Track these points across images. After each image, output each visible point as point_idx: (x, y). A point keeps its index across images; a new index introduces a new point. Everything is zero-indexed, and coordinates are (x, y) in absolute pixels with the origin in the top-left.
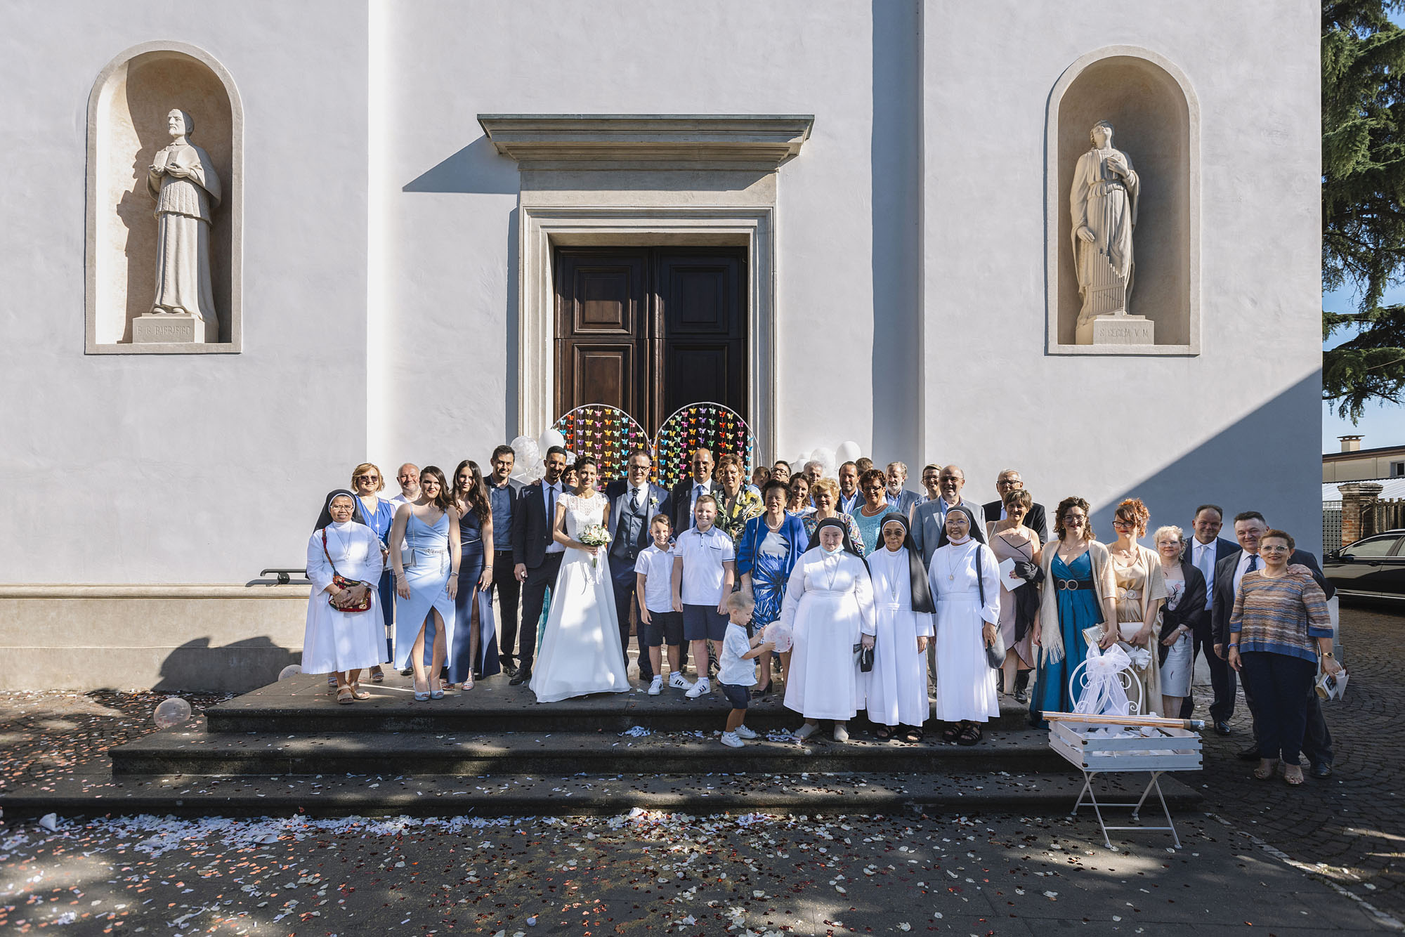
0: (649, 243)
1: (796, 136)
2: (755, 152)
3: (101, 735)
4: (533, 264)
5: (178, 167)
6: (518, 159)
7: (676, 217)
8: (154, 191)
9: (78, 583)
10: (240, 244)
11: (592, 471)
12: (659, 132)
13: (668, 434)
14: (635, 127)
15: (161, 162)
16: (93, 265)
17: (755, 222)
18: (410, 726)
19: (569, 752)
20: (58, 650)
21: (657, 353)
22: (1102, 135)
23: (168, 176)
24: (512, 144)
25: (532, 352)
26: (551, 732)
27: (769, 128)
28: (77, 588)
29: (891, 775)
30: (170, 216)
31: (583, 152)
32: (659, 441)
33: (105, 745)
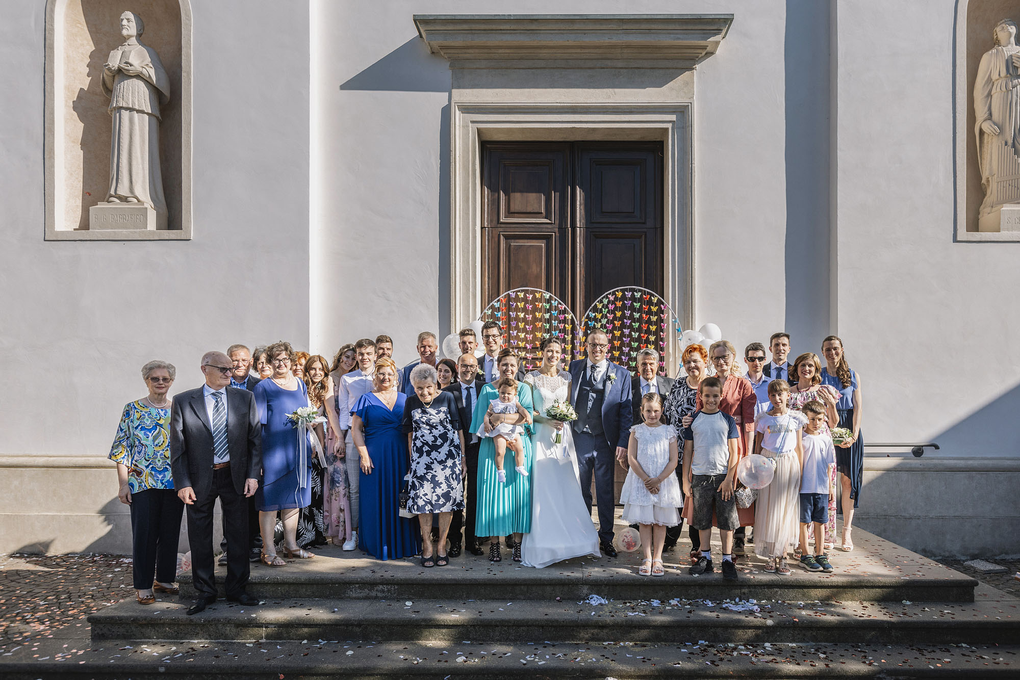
0: (571, 138)
1: (715, 34)
2: (675, 51)
3: (70, 598)
4: (463, 157)
5: (131, 65)
6: (449, 58)
7: (599, 113)
8: (107, 88)
9: (39, 454)
10: (189, 138)
11: (557, 349)
12: (584, 32)
13: (595, 316)
14: (562, 27)
15: (115, 60)
16: (52, 157)
17: (673, 117)
18: (374, 594)
19: (536, 620)
20: (20, 516)
21: (578, 241)
22: (1006, 33)
23: (121, 74)
24: (446, 43)
25: (463, 240)
26: (511, 599)
27: (690, 27)
28: (38, 458)
29: (853, 647)
30: (123, 112)
31: (512, 51)
32: (586, 323)
33: (74, 608)
